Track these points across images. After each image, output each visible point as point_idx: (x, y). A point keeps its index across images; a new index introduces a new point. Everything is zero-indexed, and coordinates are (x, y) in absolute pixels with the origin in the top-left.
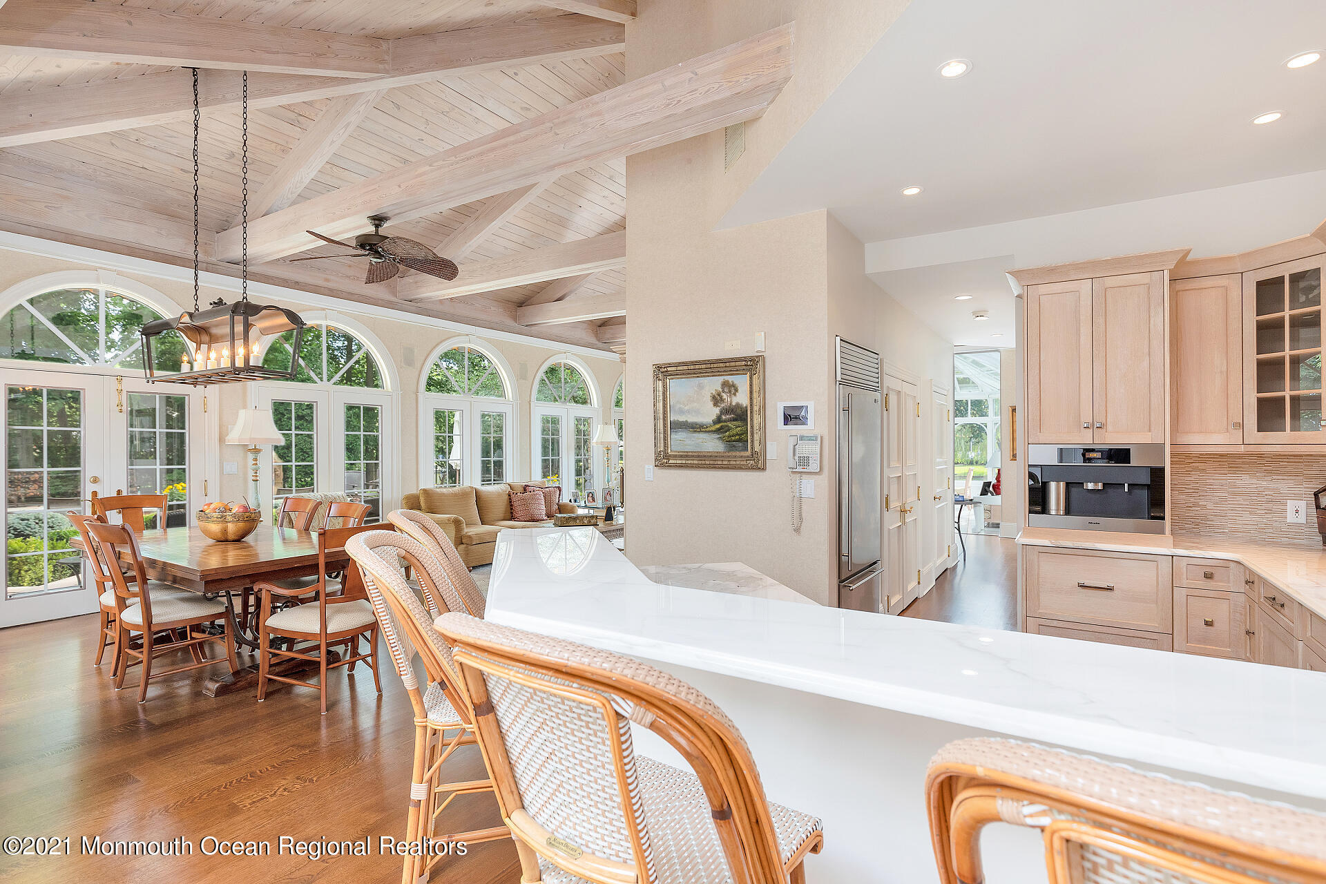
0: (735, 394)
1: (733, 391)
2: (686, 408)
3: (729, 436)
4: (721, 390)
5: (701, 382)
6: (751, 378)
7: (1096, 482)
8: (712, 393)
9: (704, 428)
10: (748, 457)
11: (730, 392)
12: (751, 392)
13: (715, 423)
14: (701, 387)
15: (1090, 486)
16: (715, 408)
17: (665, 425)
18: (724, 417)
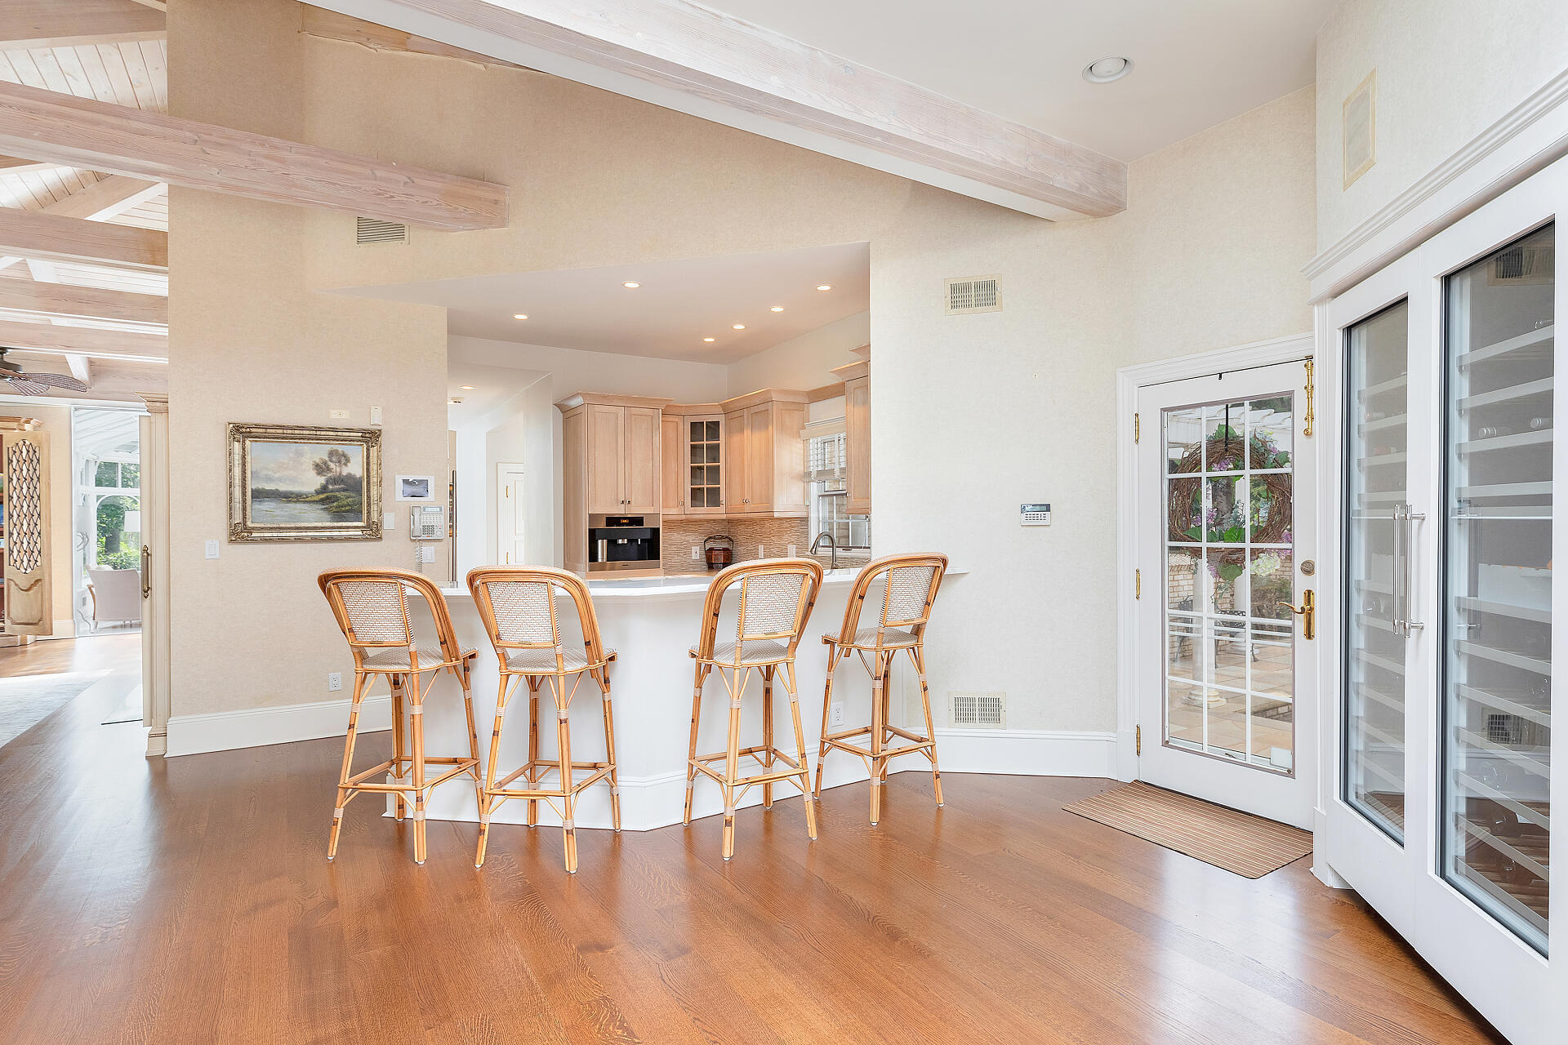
0: (345, 465)
1: (343, 461)
2: (277, 475)
3: (339, 507)
4: (327, 459)
5: (300, 448)
6: (368, 450)
7: (623, 539)
8: (315, 462)
9: (304, 498)
10: (364, 527)
11: (340, 462)
12: (368, 464)
13: (318, 492)
14: (300, 454)
15: (620, 541)
16: (319, 477)
17: (244, 494)
18: (330, 487)
